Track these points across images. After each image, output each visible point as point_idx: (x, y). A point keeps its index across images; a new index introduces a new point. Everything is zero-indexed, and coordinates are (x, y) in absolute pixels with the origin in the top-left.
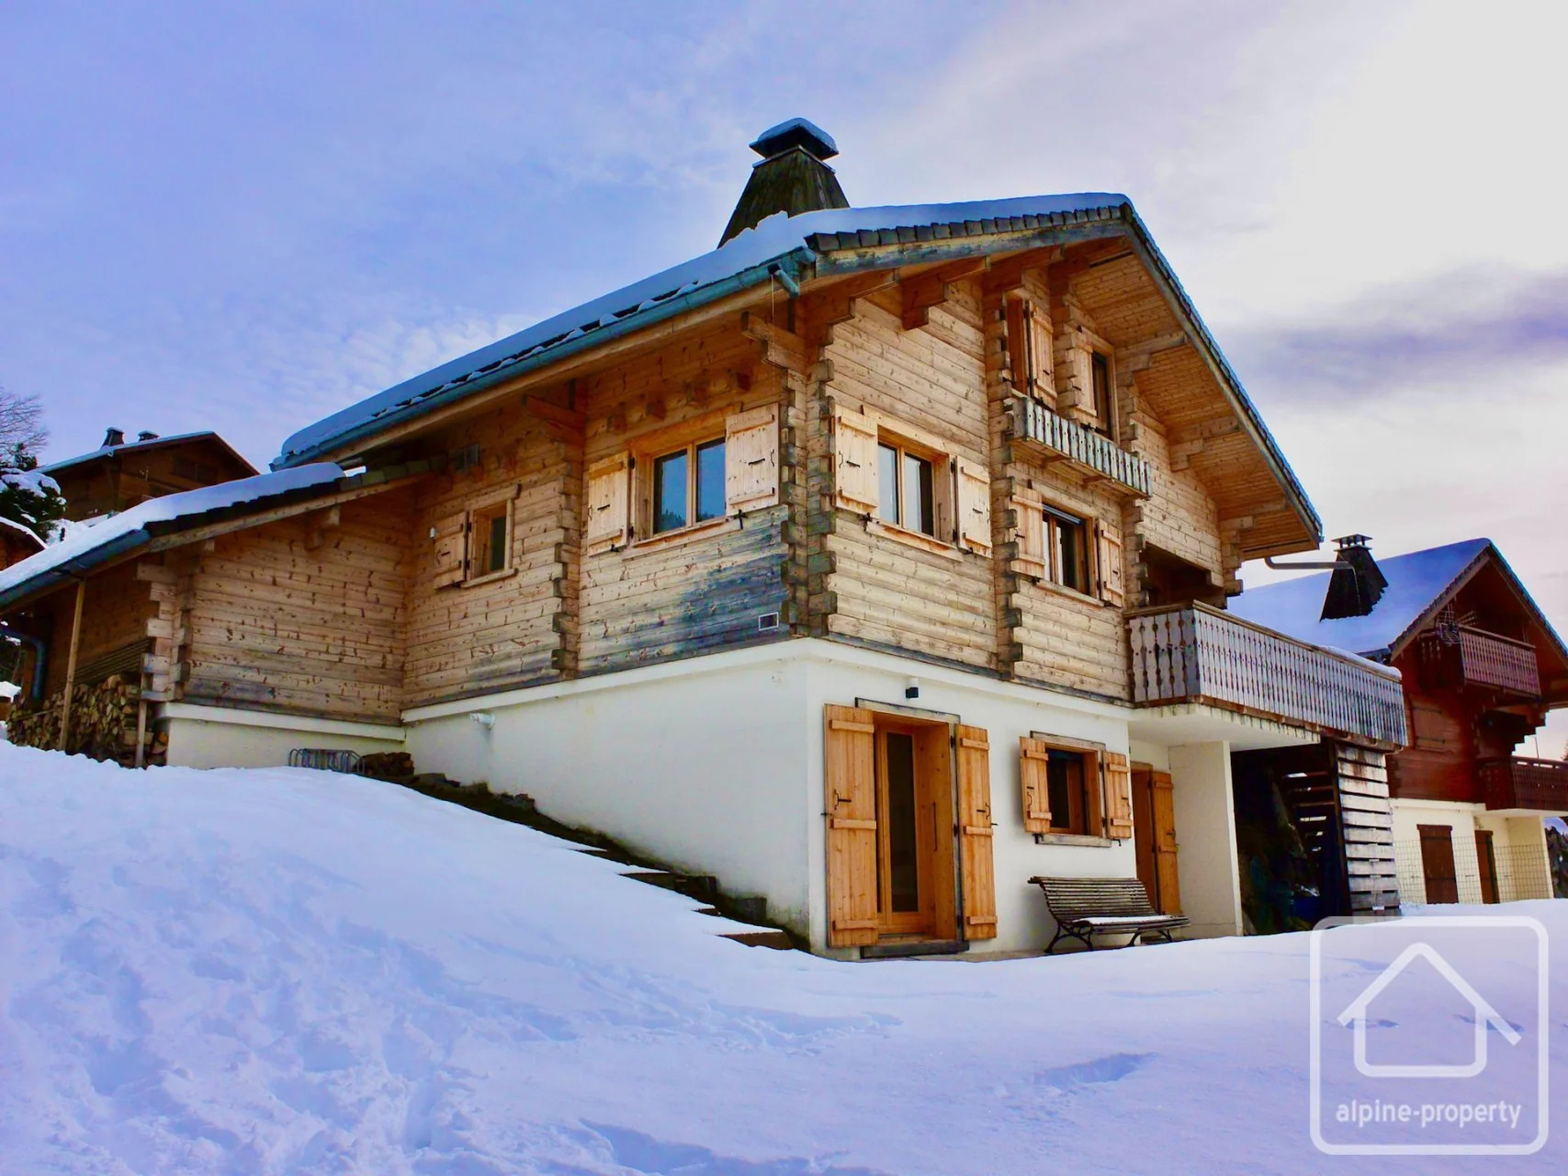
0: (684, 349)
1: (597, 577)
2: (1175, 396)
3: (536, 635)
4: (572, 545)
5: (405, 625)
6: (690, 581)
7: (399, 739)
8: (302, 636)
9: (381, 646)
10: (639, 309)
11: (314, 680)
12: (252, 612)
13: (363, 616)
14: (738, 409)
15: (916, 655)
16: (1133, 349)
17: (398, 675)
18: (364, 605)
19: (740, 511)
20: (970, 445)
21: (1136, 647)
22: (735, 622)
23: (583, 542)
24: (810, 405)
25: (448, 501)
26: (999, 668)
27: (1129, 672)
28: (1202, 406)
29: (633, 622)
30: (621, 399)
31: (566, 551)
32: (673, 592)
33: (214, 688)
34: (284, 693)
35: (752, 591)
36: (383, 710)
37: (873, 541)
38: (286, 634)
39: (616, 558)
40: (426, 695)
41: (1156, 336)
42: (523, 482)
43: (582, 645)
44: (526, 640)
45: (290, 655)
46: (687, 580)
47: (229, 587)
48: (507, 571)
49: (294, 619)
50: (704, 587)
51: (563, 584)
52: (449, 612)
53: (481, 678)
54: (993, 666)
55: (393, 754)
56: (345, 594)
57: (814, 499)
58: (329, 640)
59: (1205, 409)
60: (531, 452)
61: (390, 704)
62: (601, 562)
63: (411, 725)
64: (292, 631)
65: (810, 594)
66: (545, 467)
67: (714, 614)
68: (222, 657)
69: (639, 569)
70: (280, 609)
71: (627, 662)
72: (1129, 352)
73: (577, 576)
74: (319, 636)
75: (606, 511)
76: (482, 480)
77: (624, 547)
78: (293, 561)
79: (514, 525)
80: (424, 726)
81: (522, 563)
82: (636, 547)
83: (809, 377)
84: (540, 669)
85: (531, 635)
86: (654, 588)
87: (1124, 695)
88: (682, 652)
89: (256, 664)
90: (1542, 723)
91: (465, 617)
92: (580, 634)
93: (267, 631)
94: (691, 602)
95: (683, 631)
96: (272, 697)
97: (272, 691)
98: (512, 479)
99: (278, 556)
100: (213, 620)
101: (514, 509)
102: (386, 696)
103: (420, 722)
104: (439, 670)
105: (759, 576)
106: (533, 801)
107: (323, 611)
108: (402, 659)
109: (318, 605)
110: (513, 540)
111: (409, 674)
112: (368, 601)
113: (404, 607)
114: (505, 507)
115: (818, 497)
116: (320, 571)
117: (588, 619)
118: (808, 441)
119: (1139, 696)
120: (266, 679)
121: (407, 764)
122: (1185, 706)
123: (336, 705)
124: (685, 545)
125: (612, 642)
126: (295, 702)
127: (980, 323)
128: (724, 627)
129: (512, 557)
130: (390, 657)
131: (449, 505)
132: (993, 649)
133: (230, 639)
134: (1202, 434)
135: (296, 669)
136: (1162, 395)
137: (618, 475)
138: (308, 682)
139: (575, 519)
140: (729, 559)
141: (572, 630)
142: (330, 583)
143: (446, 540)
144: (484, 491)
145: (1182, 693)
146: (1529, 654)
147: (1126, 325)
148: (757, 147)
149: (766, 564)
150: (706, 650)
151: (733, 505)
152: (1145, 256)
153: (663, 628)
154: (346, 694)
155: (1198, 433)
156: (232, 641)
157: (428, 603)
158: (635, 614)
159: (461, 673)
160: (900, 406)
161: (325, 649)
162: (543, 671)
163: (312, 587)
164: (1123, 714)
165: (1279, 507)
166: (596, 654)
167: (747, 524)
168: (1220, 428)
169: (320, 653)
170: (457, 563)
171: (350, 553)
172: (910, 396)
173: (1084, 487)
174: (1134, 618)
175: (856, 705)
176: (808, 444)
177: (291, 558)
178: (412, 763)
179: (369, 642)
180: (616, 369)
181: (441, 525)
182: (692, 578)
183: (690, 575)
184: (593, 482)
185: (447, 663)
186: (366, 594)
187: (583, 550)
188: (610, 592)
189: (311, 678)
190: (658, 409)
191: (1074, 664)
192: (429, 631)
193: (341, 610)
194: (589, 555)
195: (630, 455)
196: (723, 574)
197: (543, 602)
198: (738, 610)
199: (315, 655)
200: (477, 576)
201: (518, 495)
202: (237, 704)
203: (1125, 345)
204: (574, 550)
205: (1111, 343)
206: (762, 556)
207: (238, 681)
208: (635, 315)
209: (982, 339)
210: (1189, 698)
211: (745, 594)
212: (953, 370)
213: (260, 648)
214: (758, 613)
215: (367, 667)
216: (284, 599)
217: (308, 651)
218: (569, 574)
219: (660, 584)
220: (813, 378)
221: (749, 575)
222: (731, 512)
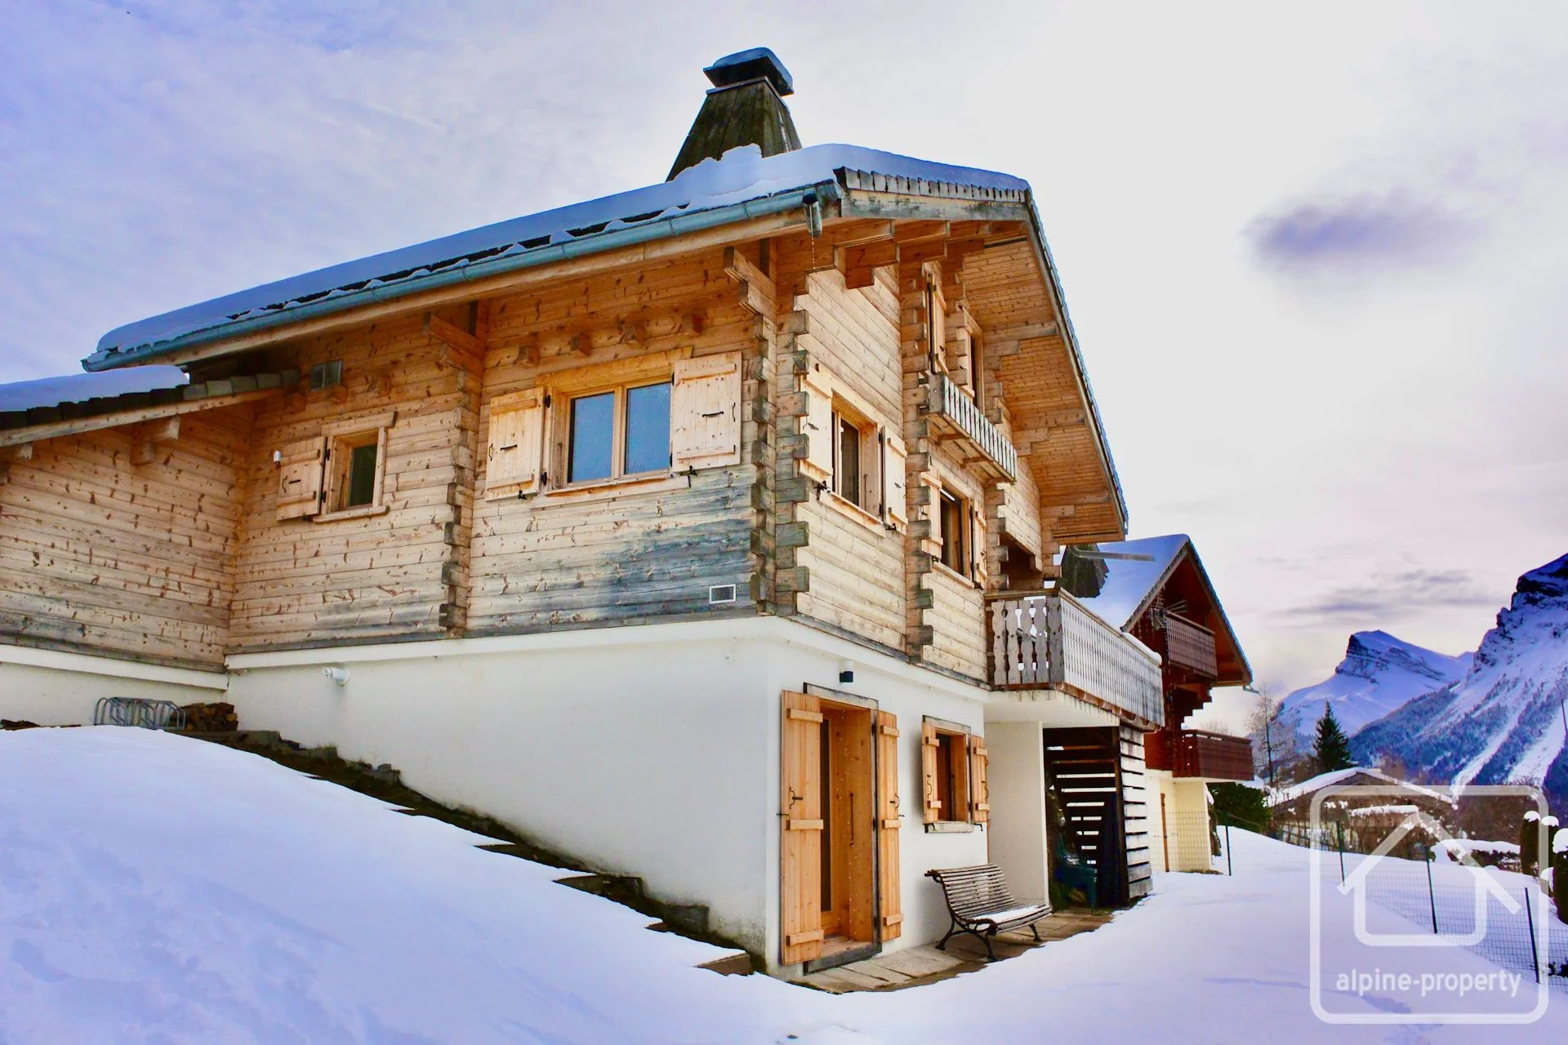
0: (619, 281)
1: (494, 524)
2: (1029, 384)
3: (410, 584)
4: (467, 487)
5: (235, 557)
6: (620, 540)
7: (221, 688)
8: (120, 565)
9: (208, 580)
10: (607, 229)
11: (131, 618)
12: (64, 533)
13: (191, 545)
14: (688, 353)
15: (852, 637)
16: (1002, 334)
17: (225, 615)
18: (192, 533)
19: (691, 467)
20: (890, 416)
21: (998, 629)
22: (679, 591)
23: (478, 484)
24: (781, 358)
25: (298, 422)
26: (908, 651)
27: (989, 654)
28: (1051, 396)
29: (542, 580)
30: (533, 329)
31: (461, 493)
32: (596, 550)
33: (14, 623)
34: (95, 631)
35: (701, 558)
36: (205, 654)
37: (823, 510)
38: (102, 561)
39: (524, 506)
40: (260, 640)
41: (1027, 323)
42: (399, 410)
43: (471, 601)
44: (397, 589)
45: (105, 587)
46: (616, 538)
47: (39, 501)
48: (375, 507)
49: (112, 545)
50: (638, 548)
51: (456, 529)
52: (295, 547)
53: (335, 626)
54: (903, 649)
55: (214, 705)
56: (172, 519)
57: (784, 462)
58: (150, 571)
59: (1054, 400)
60: (412, 377)
61: (214, 647)
62: (501, 508)
63: (238, 672)
64: (109, 559)
65: (777, 568)
66: (429, 395)
67: (650, 580)
68: (24, 585)
69: (550, 522)
70: (98, 532)
71: (533, 625)
72: (996, 336)
73: (469, 522)
74: (140, 565)
75: (511, 452)
76: (344, 402)
77: (535, 495)
78: (116, 476)
79: (386, 457)
80: (254, 675)
81: (395, 500)
82: (549, 495)
83: (780, 327)
84: (416, 623)
85: (405, 583)
86: (572, 544)
87: (983, 677)
88: (607, 619)
89: (67, 595)
90: (1209, 700)
91: (316, 555)
92: (471, 588)
93: (80, 557)
94: (620, 564)
95: (607, 595)
96: (81, 635)
97: (82, 629)
98: (386, 405)
99: (100, 469)
100: (16, 540)
101: (387, 439)
102: (209, 638)
103: (249, 670)
104: (279, 613)
105: (711, 542)
106: (398, 772)
107: (146, 537)
108: (229, 596)
109: (141, 530)
110: (384, 473)
111: (237, 614)
112: (197, 529)
113: (236, 538)
114: (375, 435)
115: (790, 461)
116: (146, 490)
117: (483, 572)
118: (778, 397)
119: (999, 678)
120: (75, 613)
121: (230, 718)
122: (1046, 692)
123: (153, 646)
124: (614, 499)
125: (514, 601)
126: (110, 642)
127: (897, 290)
128: (665, 595)
129: (383, 493)
130: (216, 594)
131: (300, 427)
132: (903, 631)
133: (36, 565)
134: (1047, 423)
135: (112, 603)
136: (1016, 381)
137: (528, 412)
138: (124, 619)
139: (471, 457)
140: (671, 519)
141: (463, 583)
142: (156, 505)
143: (295, 467)
144: (346, 416)
145: (1045, 680)
146: (1211, 639)
147: (999, 310)
148: (710, 73)
149: (721, 529)
150: (641, 620)
151: (682, 460)
152: (1036, 245)
153: (581, 590)
154: (165, 633)
155: (1043, 421)
156: (38, 567)
157: (265, 536)
158: (545, 571)
159: (309, 619)
160: (844, 369)
161: (146, 582)
162: (420, 626)
163: (136, 508)
164: (982, 695)
165: (1100, 499)
166: (491, 612)
167: (697, 482)
168: (1066, 418)
169: (140, 585)
170: (312, 494)
171: (180, 471)
172: (851, 360)
173: (963, 467)
174: (996, 601)
175: (805, 691)
176: (778, 400)
177: (113, 472)
178: (236, 716)
179: (196, 575)
180: (528, 296)
181: (289, 448)
182: (622, 537)
183: (619, 533)
184: (495, 418)
185: (289, 606)
186: (195, 520)
187: (477, 494)
188: (512, 544)
189: (127, 615)
190: (583, 343)
191: (955, 646)
192: (269, 567)
193: (165, 536)
194: (486, 499)
195: (546, 391)
196: (662, 536)
197: (422, 548)
198: (683, 578)
199: (135, 588)
200: (333, 511)
201: (393, 424)
202: (40, 642)
203: (995, 329)
204: (469, 492)
205: (981, 326)
206: (716, 520)
207: (39, 614)
208: (600, 235)
209: (898, 307)
210: (1051, 685)
211: (692, 561)
212: (879, 335)
213: (71, 576)
214: (710, 585)
215: (190, 604)
216: (104, 521)
217: (127, 583)
218: (462, 519)
219: (580, 540)
220: (786, 328)
221: (697, 540)
222: (677, 467)
